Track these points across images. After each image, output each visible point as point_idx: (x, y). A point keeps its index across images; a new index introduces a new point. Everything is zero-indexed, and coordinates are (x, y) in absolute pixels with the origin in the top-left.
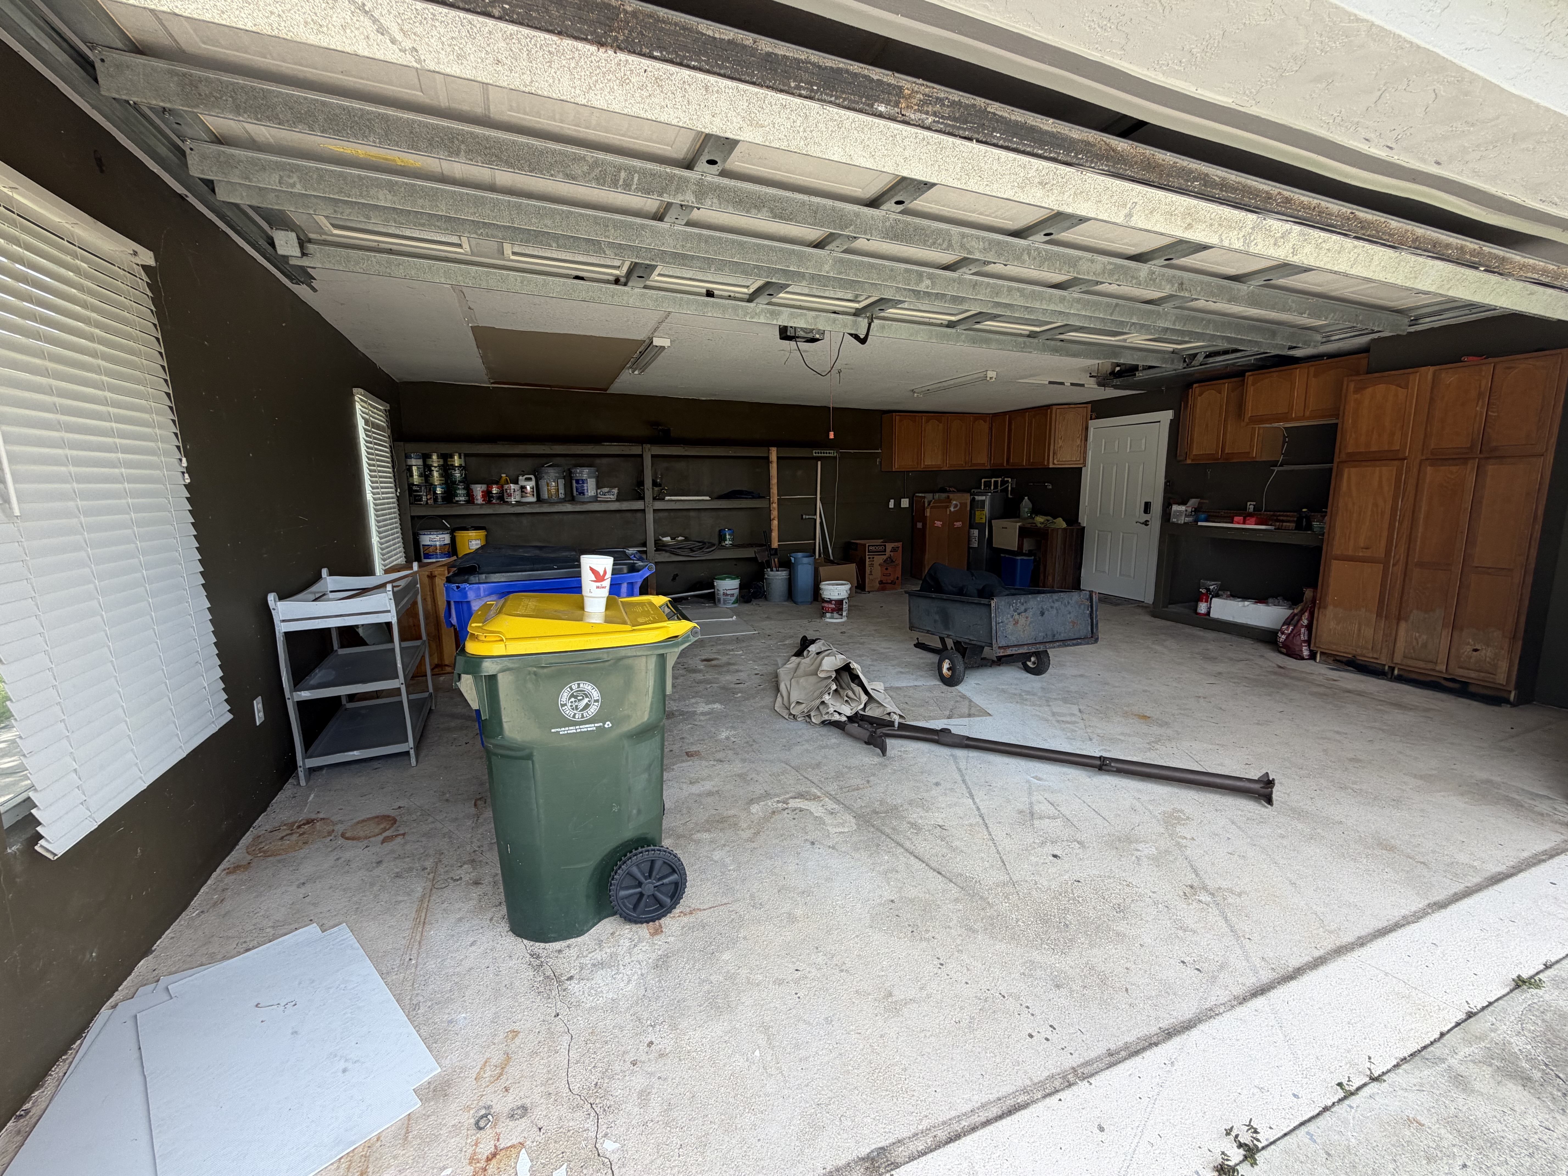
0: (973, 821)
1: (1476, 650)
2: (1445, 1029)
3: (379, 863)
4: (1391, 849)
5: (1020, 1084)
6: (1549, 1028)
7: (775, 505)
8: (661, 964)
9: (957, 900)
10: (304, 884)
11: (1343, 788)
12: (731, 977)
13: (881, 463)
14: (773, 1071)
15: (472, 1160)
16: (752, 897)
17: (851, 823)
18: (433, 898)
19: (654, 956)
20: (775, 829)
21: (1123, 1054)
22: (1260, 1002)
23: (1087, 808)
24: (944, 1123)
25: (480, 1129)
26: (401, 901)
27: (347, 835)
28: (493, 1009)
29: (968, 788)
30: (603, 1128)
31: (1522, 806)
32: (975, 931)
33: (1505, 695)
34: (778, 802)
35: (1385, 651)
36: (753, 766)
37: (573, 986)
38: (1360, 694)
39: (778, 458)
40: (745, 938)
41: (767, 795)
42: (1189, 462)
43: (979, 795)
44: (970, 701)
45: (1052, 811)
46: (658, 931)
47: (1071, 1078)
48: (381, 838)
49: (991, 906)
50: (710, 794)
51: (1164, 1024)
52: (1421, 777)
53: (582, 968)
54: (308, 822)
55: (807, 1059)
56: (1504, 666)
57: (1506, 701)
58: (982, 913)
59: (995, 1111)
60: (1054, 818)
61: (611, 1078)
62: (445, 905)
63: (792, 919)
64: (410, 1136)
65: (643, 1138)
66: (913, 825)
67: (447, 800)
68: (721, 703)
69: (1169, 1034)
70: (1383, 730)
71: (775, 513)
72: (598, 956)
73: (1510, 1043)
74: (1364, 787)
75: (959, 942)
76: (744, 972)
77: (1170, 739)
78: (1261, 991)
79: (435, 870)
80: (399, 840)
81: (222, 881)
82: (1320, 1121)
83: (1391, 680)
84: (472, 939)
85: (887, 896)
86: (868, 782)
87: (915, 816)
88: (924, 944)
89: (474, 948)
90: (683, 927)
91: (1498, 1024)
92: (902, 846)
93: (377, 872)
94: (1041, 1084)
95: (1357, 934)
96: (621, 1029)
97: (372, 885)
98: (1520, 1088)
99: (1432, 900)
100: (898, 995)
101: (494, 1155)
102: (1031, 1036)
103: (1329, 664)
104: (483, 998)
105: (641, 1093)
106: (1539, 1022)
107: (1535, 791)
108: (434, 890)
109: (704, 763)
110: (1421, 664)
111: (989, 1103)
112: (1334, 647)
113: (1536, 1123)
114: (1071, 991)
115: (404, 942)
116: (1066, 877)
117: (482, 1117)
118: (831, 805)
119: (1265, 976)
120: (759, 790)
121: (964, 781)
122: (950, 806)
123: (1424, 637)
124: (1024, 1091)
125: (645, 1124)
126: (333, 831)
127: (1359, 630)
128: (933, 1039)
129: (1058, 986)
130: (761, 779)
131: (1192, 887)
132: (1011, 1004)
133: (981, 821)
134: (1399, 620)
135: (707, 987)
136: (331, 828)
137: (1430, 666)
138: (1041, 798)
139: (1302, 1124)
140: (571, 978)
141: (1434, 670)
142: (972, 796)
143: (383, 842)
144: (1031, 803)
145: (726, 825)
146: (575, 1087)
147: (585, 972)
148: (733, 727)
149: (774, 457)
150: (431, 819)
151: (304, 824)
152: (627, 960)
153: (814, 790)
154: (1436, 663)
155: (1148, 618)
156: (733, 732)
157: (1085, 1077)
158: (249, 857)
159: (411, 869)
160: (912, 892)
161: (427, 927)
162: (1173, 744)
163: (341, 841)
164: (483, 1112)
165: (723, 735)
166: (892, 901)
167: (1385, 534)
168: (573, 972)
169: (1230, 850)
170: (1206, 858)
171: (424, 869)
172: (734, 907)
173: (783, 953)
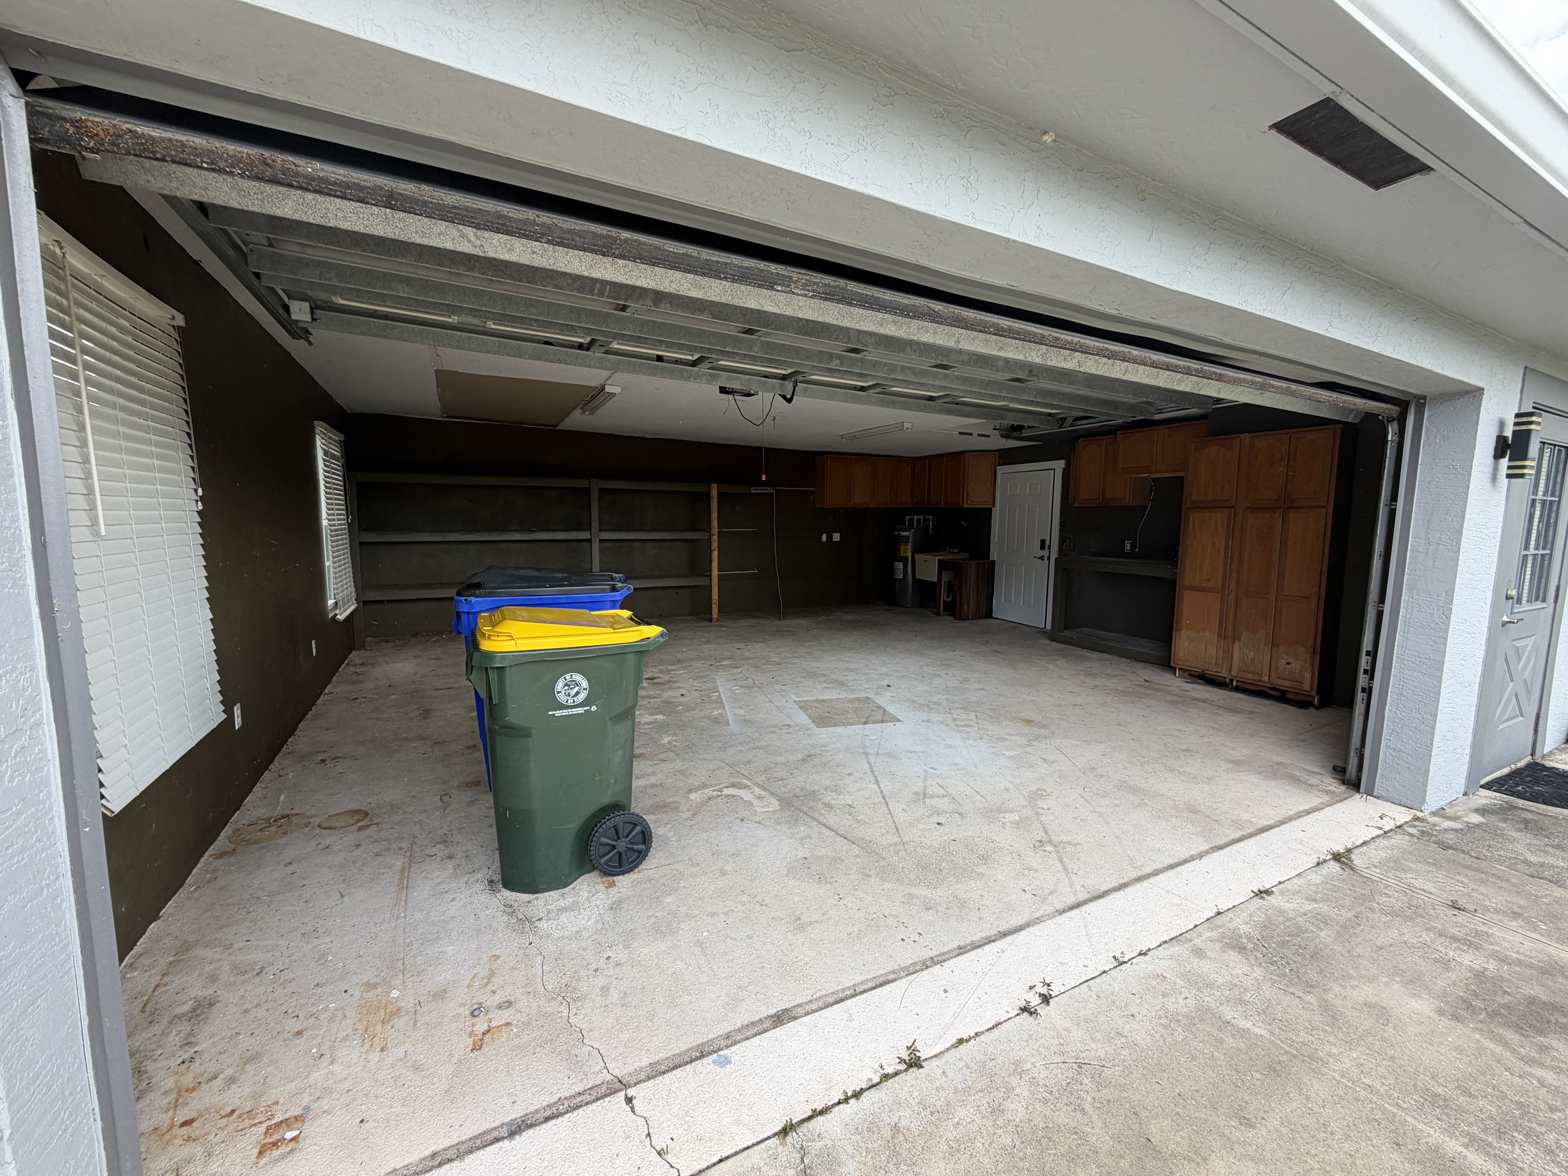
0: (876, 800)
1: (1288, 663)
2: (1198, 923)
3: (358, 846)
4: (1195, 811)
5: (890, 968)
6: (1268, 918)
7: (715, 538)
8: (615, 907)
9: (857, 856)
10: (290, 863)
11: (1172, 771)
12: (674, 913)
13: (814, 500)
14: (706, 969)
15: (471, 1035)
16: (690, 859)
17: (775, 804)
18: (412, 869)
19: (609, 902)
20: (710, 811)
21: (969, 947)
22: (1075, 912)
23: (970, 789)
24: (832, 993)
25: (475, 1016)
26: (384, 873)
27: (324, 825)
28: (476, 942)
29: (875, 776)
30: (574, 1011)
31: (1299, 780)
32: (869, 876)
33: (1310, 699)
34: (714, 791)
35: (1225, 666)
36: (692, 764)
37: (543, 925)
38: (1204, 701)
39: (719, 494)
40: (684, 887)
41: (704, 786)
42: (1077, 505)
43: (884, 782)
44: (885, 710)
45: (942, 792)
46: (612, 885)
47: (928, 963)
48: (356, 827)
49: (884, 859)
50: (654, 786)
51: (1002, 929)
52: (1233, 762)
53: (549, 913)
54: (283, 817)
55: (732, 961)
56: (1308, 675)
57: (1312, 705)
58: (876, 864)
59: (870, 985)
60: (944, 796)
61: (578, 980)
62: (424, 874)
63: (723, 872)
64: (419, 1024)
65: (605, 1014)
66: (827, 805)
67: (414, 797)
68: (664, 715)
69: (1004, 935)
70: (1214, 728)
71: (715, 545)
72: (562, 903)
73: (1239, 929)
74: (1188, 769)
75: (856, 883)
76: (683, 909)
77: (1046, 738)
78: (1078, 905)
79: (411, 849)
80: (373, 828)
81: (211, 864)
82: (1098, 980)
83: (1230, 690)
84: (452, 897)
85: (801, 854)
86: (792, 774)
87: (829, 798)
88: (828, 886)
89: (454, 903)
90: (633, 882)
91: (1234, 918)
92: (817, 820)
93: (356, 853)
94: (907, 968)
95: (1154, 868)
96: (584, 950)
97: (354, 862)
98: (1237, 954)
99: (1214, 844)
100: (805, 919)
101: (488, 1031)
102: (903, 940)
103: (1186, 678)
104: (466, 936)
105: (602, 989)
106: (1263, 916)
107: (1311, 769)
108: (412, 865)
109: (649, 762)
110: (1250, 676)
111: (868, 980)
112: (1188, 663)
113: (1240, 972)
114: (937, 912)
115: (391, 901)
116: (945, 838)
117: (476, 1009)
118: (758, 791)
119: (1082, 896)
120: (697, 782)
121: (872, 772)
122: (859, 790)
123: (1252, 653)
124: (894, 972)
125: (607, 1006)
126: (309, 823)
127: (1206, 649)
128: (829, 945)
129: (928, 909)
130: (699, 774)
131: (1041, 841)
132: (890, 921)
133: (883, 801)
134: (1234, 639)
135: (653, 920)
136: (306, 821)
137: (1257, 677)
138: (934, 783)
139: (1085, 982)
140: (540, 919)
141: (1260, 681)
142: (877, 783)
143: (360, 829)
144: (925, 787)
145: (668, 809)
146: (550, 988)
147: (552, 915)
148: (674, 734)
149: (714, 492)
150: (401, 811)
151: (280, 819)
152: (587, 905)
153: (745, 781)
154: (1261, 675)
155: (1047, 642)
156: (674, 738)
157: (939, 962)
158: (233, 846)
159: (388, 850)
160: (822, 852)
161: (410, 890)
162: (1048, 742)
163: (318, 830)
164: (476, 1006)
165: (666, 740)
166: (806, 858)
167: (1221, 568)
168: (541, 915)
169: (1075, 816)
170: (1056, 821)
171: (401, 849)
172: (676, 866)
173: (716, 895)
